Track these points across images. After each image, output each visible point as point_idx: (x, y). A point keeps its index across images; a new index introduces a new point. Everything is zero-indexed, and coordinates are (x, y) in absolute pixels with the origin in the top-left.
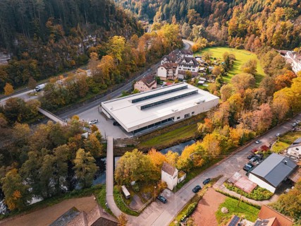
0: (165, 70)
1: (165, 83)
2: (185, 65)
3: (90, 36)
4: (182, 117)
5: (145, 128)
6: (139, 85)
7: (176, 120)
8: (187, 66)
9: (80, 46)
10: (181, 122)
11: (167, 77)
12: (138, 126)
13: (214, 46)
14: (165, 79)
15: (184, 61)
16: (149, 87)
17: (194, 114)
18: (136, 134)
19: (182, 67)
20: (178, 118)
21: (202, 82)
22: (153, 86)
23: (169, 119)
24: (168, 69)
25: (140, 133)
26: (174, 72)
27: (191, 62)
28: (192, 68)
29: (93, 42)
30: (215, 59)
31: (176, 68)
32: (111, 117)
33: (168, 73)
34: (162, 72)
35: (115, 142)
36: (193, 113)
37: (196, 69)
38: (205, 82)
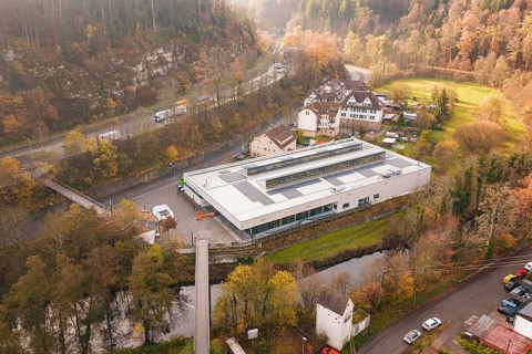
0: (313, 117)
1: (312, 142)
2: (354, 108)
3: (161, 51)
4: (354, 205)
5: (276, 223)
6: (261, 143)
7: (340, 209)
8: (359, 108)
10: (351, 213)
11: (318, 129)
12: (262, 218)
13: (410, 77)
14: (313, 135)
15: (352, 100)
16: (282, 147)
17: (379, 200)
18: (257, 236)
19: (349, 112)
20: (346, 205)
21: (392, 141)
22: (289, 146)
23: (326, 208)
24: (319, 115)
26: (332, 121)
27: (367, 102)
28: (368, 114)
29: (167, 63)
30: (415, 99)
31: (336, 112)
33: (319, 123)
34: (307, 121)
35: (212, 252)
36: (376, 196)
37: (378, 116)
38: (398, 140)
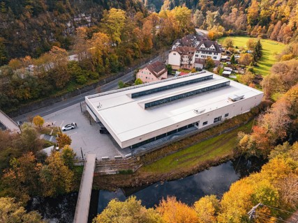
0: (178, 56)
1: (177, 73)
2: (204, 51)
3: (83, 15)
4: (211, 122)
5: (152, 140)
6: (144, 74)
7: (201, 126)
8: (207, 52)
9: (69, 25)
10: (209, 129)
11: (181, 65)
12: (140, 137)
13: (232, 35)
14: (178, 68)
15: (203, 46)
16: (157, 77)
17: (228, 118)
18: (136, 151)
19: (200, 54)
20: (205, 123)
21: (229, 73)
22: (162, 76)
23: (191, 126)
24: (182, 54)
25: (143, 149)
26: (190, 60)
27: (212, 47)
28: (213, 55)
30: (237, 48)
31: (193, 53)
32: (97, 119)
33: (182, 60)
34: (174, 59)
35: (98, 165)
36: (227, 115)
37: (219, 57)
38: (232, 72)
